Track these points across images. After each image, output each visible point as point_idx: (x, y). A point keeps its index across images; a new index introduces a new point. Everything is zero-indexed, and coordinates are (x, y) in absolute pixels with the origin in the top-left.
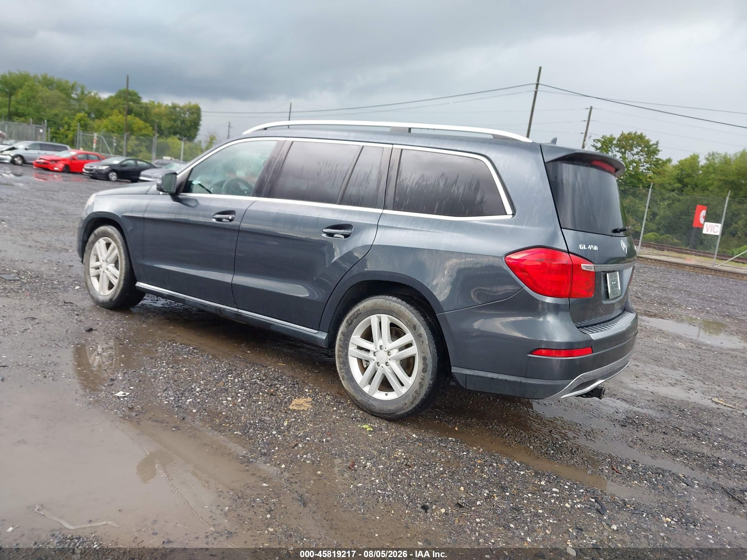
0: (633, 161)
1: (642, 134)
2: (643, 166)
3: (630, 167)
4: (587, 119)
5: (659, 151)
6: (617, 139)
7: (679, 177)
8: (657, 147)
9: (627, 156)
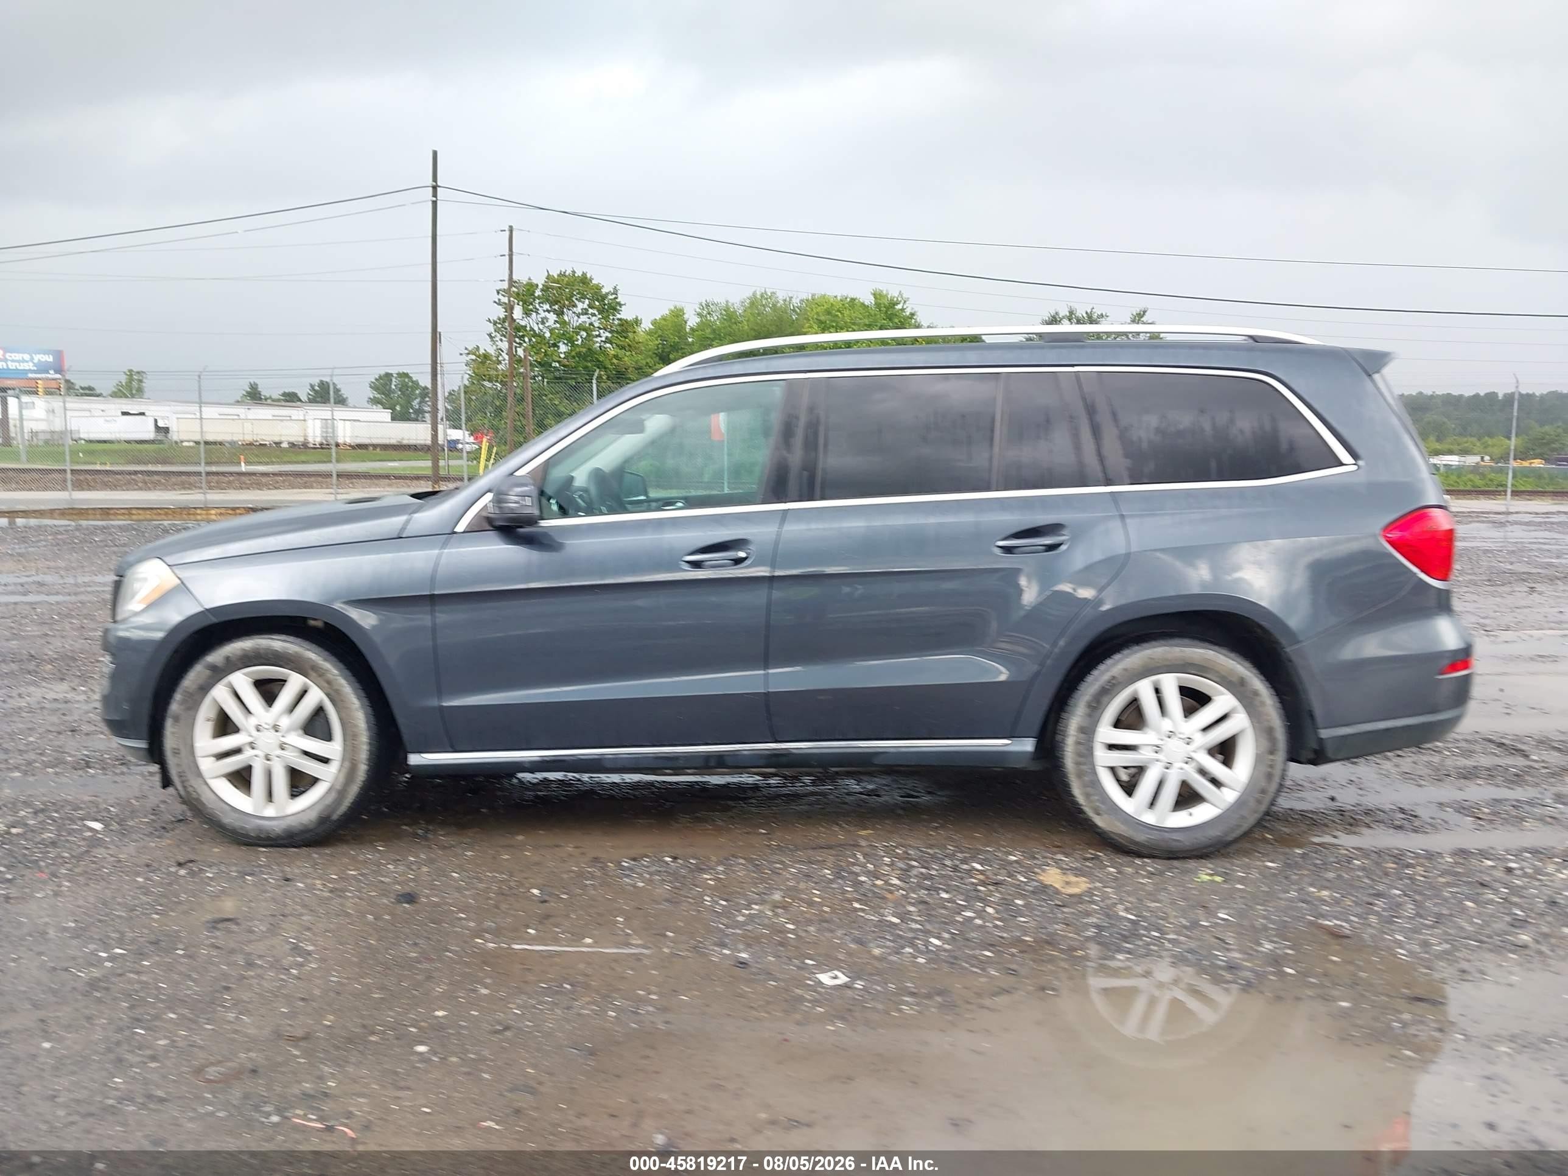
0: (581, 328)
1: (584, 274)
2: (599, 336)
3: (577, 340)
4: (507, 252)
5: (620, 305)
6: (540, 286)
7: (660, 351)
8: (616, 298)
9: (566, 318)
